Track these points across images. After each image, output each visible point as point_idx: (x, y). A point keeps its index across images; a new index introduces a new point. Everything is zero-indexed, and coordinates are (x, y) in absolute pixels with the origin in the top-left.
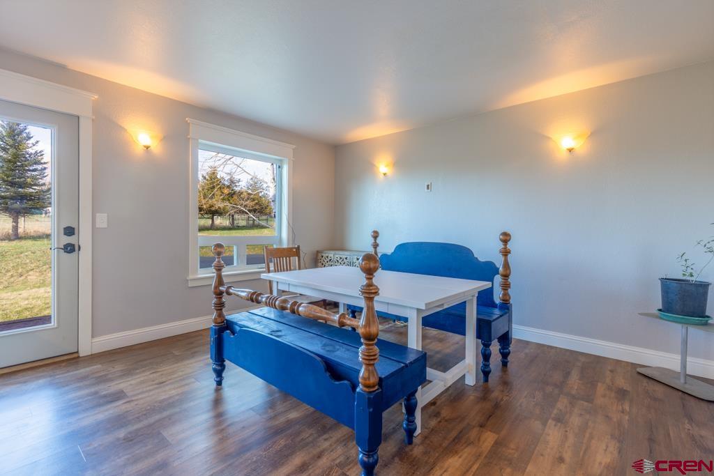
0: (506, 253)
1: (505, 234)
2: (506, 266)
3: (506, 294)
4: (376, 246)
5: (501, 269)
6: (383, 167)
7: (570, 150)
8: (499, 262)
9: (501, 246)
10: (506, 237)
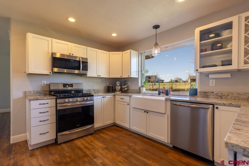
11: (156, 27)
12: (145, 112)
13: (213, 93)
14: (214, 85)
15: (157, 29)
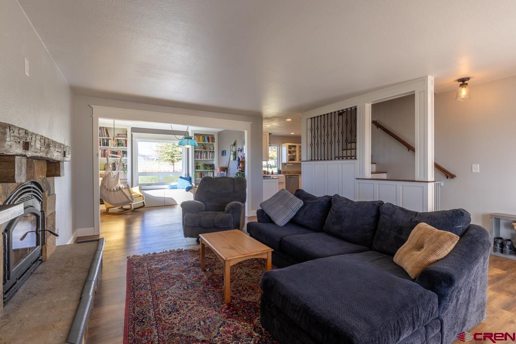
13: (285, 171)
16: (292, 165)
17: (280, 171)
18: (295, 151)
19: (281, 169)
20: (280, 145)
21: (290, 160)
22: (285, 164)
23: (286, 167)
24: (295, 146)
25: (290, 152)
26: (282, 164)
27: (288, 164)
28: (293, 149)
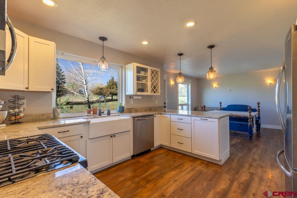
0: (259, 107)
1: (258, 103)
2: (259, 109)
3: (259, 115)
4: (221, 106)
5: (258, 110)
6: (215, 85)
7: (270, 83)
8: (257, 108)
9: (258, 105)
10: (259, 104)
11: (103, 39)
12: (112, 137)
13: (133, 108)
14: (133, 103)
15: (104, 41)
16: (140, 98)
17: (123, 107)
18: (145, 78)
19: (124, 104)
20: (122, 67)
21: (139, 90)
22: (130, 97)
23: (132, 101)
24: (145, 70)
25: (138, 79)
26: (126, 96)
27: (135, 97)
28: (142, 74)
